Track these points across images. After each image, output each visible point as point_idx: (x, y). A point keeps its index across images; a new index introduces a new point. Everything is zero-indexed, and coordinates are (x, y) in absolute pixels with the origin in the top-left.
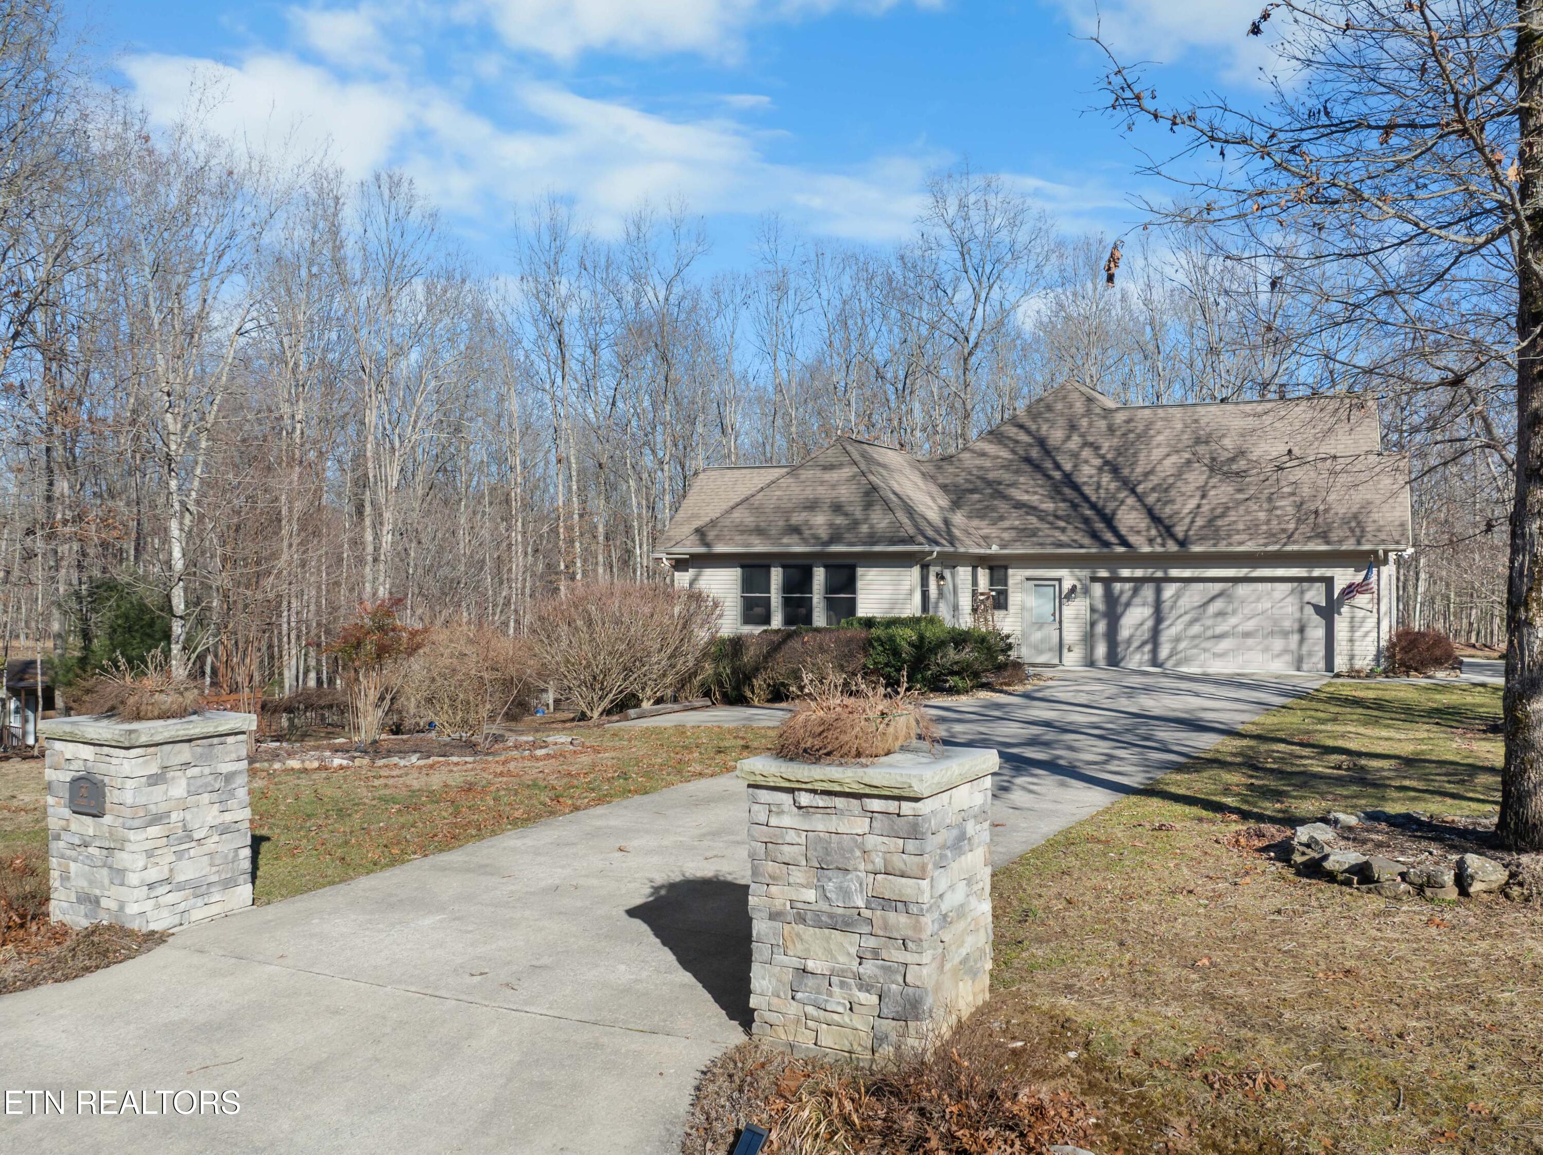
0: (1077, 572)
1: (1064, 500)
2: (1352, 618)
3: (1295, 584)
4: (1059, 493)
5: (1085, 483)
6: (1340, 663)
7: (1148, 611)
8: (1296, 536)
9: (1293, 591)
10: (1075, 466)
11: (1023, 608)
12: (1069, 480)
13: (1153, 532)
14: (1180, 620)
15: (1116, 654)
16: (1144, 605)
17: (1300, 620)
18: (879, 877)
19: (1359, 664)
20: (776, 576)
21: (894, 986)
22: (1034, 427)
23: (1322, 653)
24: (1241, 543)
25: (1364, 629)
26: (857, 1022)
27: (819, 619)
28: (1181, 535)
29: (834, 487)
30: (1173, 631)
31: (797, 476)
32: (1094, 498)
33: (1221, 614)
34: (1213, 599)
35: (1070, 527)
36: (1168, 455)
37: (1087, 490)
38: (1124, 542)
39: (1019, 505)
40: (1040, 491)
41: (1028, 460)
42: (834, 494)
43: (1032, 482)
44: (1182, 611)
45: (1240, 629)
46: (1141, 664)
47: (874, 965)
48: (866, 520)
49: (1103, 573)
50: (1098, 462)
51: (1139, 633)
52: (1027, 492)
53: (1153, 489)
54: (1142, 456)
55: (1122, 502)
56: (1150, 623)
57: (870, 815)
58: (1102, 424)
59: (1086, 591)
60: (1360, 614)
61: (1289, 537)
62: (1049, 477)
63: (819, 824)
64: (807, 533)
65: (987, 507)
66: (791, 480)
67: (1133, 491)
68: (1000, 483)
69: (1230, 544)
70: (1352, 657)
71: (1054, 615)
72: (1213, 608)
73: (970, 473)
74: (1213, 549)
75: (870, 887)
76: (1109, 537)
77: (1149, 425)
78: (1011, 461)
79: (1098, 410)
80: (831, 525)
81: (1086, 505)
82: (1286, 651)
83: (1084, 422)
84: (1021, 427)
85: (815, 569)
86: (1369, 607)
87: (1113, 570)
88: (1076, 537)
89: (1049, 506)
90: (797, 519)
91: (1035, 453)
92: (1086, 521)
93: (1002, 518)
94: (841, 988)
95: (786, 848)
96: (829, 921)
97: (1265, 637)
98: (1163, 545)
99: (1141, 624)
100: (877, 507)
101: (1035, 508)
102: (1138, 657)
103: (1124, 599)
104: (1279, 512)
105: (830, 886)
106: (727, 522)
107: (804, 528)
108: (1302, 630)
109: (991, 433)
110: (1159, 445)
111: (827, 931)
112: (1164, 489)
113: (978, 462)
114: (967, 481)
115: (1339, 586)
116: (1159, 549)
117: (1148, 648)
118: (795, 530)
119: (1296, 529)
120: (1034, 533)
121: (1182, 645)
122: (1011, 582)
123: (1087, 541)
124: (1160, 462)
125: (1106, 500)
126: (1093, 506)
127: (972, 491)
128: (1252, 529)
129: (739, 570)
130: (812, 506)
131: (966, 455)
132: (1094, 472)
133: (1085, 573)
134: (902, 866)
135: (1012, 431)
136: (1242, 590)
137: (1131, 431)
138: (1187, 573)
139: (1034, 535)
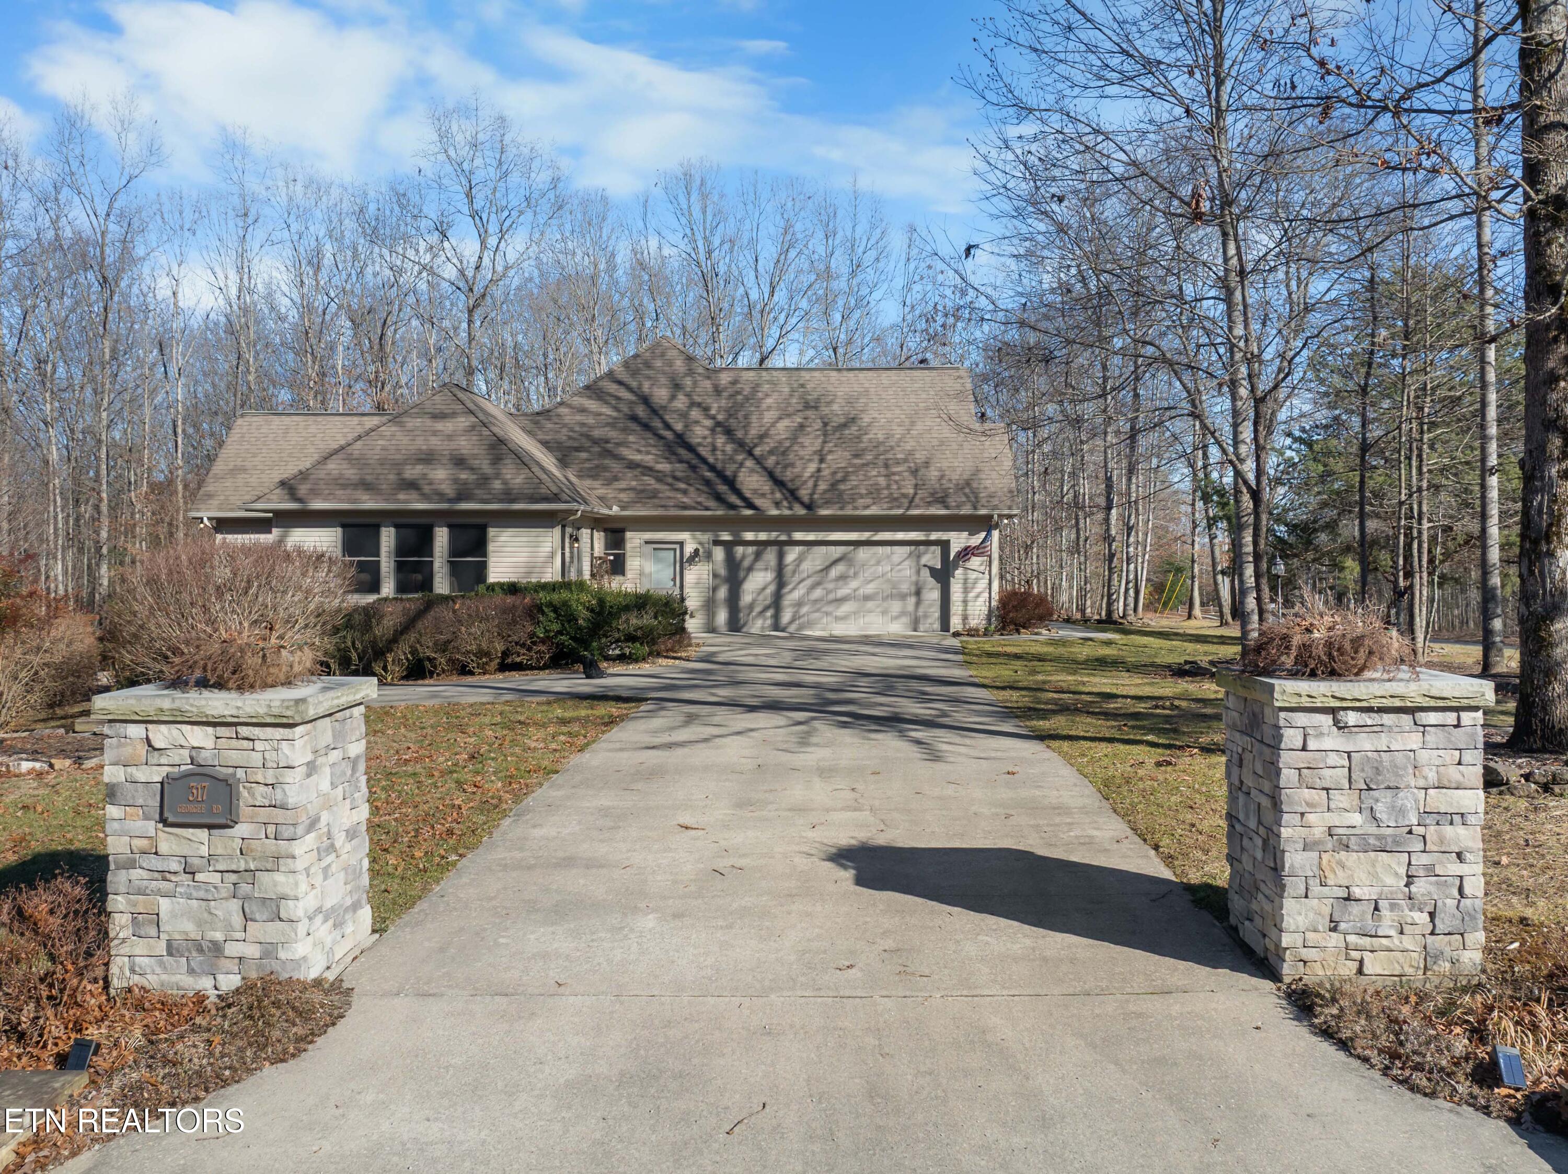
0: (698, 534)
1: (681, 461)
2: (966, 580)
3: (913, 548)
4: (675, 454)
5: (699, 444)
6: (956, 623)
7: (769, 576)
8: (917, 500)
9: (911, 553)
10: (686, 426)
11: (641, 574)
12: (682, 440)
13: (778, 495)
14: (801, 585)
15: (738, 620)
16: (766, 569)
17: (917, 583)
18: (1431, 791)
19: (973, 623)
20: (388, 538)
21: (1448, 901)
22: (634, 384)
23: (937, 615)
24: (867, 507)
25: (977, 590)
26: (1408, 942)
27: (442, 585)
28: (806, 499)
29: (450, 437)
30: (796, 595)
31: (401, 424)
32: (711, 460)
33: (843, 578)
34: (836, 562)
35: (691, 489)
36: (780, 418)
37: (703, 451)
38: (751, 506)
39: (632, 465)
40: (654, 451)
41: (634, 418)
42: (453, 445)
43: (643, 442)
44: (805, 575)
45: (861, 591)
46: (763, 628)
47: (1426, 882)
48: (497, 476)
49: (726, 536)
50: (709, 423)
51: (761, 597)
52: (639, 451)
53: (771, 452)
54: (754, 418)
55: (741, 465)
56: (771, 589)
57: (1421, 729)
58: (708, 384)
59: (709, 556)
60: (973, 576)
61: (911, 502)
62: (661, 437)
63: (1365, 743)
64: (427, 489)
65: (597, 466)
66: (393, 429)
67: (750, 453)
68: (607, 441)
69: (856, 508)
70: (965, 618)
71: (674, 579)
72: (834, 572)
73: (572, 430)
74: (840, 513)
75: (1422, 803)
76: (734, 499)
77: (756, 387)
78: (615, 418)
79: (701, 370)
80: (456, 481)
81: (705, 467)
82: (903, 613)
83: (688, 382)
84: (620, 383)
85: (437, 529)
86: (982, 568)
87: (735, 533)
88: (699, 500)
89: (664, 467)
90: (411, 472)
91: (641, 411)
92: (708, 482)
93: (616, 479)
94: (1392, 911)
95: (1327, 773)
96: (1378, 843)
97: (885, 599)
98: (790, 508)
99: (764, 589)
100: (508, 461)
101: (650, 469)
102: (759, 623)
103: (746, 563)
104: (897, 478)
105: (1380, 808)
106: (322, 474)
107: (421, 482)
108: (918, 593)
109: (587, 387)
110: (769, 408)
111: (1372, 854)
112: (782, 451)
113: (578, 418)
114: (570, 438)
115: (954, 549)
116: (787, 512)
117: (769, 614)
118: (412, 485)
119: (916, 494)
120: (654, 495)
121: (804, 610)
122: (629, 546)
123: (712, 503)
124: (773, 424)
125: (724, 462)
126: (712, 468)
127: (577, 449)
128: (874, 493)
129: (339, 530)
130: (428, 458)
131: (563, 410)
132: (707, 432)
133: (706, 537)
134: (1458, 777)
135: (612, 388)
136: (863, 553)
137: (738, 393)
138: (811, 537)
139: (654, 497)
